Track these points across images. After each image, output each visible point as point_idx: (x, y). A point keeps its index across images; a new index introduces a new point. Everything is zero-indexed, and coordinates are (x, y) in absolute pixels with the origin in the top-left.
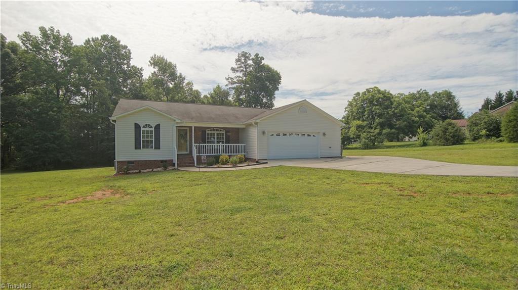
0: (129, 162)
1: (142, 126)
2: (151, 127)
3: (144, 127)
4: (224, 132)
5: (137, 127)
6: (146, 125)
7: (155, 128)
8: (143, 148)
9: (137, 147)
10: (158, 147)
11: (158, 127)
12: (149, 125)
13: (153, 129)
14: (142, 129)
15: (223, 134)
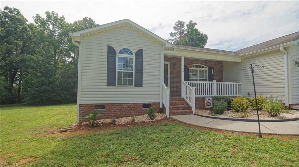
0: (98, 106)
1: (118, 50)
2: (131, 53)
3: (121, 52)
4: (207, 69)
5: (111, 51)
6: (124, 49)
7: (135, 55)
8: (118, 84)
9: (111, 83)
10: (139, 84)
11: (140, 54)
12: (128, 50)
13: (133, 56)
14: (118, 55)
15: (206, 71)
